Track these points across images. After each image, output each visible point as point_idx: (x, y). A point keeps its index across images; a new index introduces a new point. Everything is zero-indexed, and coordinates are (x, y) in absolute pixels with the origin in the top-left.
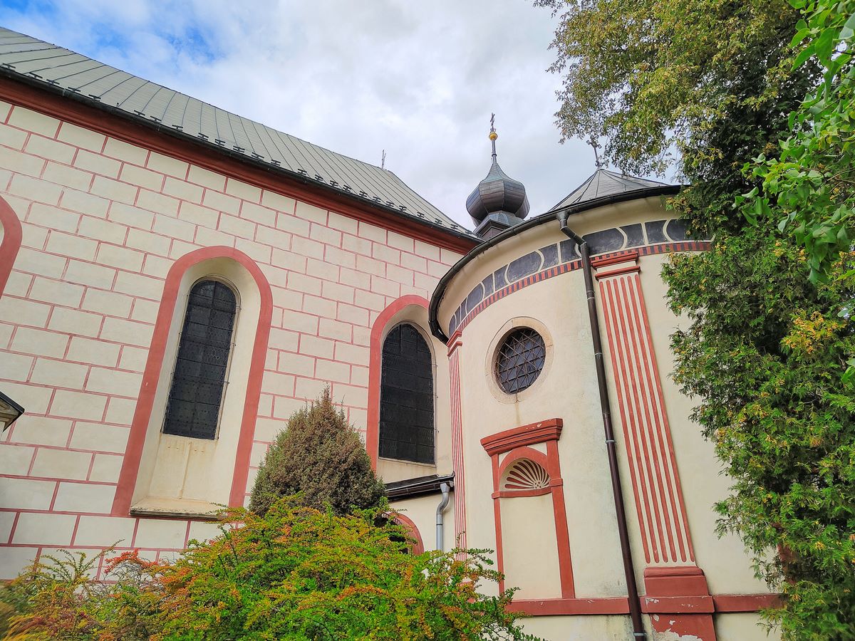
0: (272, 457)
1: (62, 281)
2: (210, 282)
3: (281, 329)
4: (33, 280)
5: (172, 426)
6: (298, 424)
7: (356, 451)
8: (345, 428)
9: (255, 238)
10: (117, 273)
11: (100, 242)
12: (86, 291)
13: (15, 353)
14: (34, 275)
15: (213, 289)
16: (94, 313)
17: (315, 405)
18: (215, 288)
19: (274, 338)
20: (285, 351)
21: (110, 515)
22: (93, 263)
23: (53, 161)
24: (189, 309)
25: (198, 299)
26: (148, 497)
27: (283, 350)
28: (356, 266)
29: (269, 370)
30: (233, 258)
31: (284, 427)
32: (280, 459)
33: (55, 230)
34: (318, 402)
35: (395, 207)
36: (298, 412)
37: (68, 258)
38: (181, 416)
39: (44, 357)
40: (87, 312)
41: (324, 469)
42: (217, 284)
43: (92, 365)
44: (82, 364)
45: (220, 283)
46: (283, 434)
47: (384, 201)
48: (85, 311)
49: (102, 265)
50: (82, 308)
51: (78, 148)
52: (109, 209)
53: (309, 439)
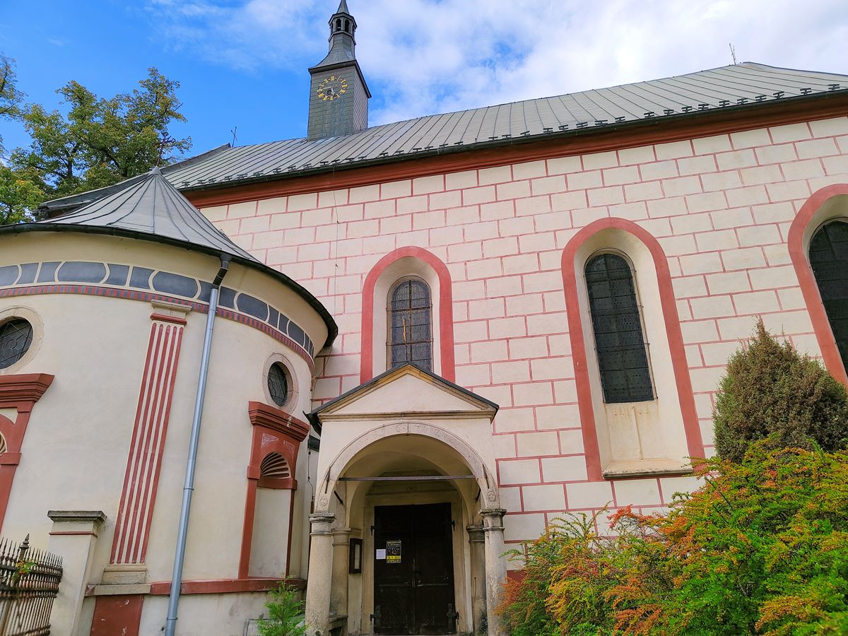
0: (723, 405)
1: (486, 299)
2: (599, 257)
3: (683, 277)
4: (468, 305)
5: (612, 396)
6: (739, 367)
7: (821, 380)
8: (797, 359)
9: (625, 199)
10: (522, 278)
11: (501, 257)
12: (505, 300)
13: (476, 364)
14: (468, 301)
15: (603, 262)
16: (516, 316)
17: (752, 343)
18: (605, 260)
19: (679, 288)
20: (696, 298)
21: (589, 481)
22: (502, 276)
23: (450, 209)
24: (589, 288)
25: (594, 276)
26: (613, 461)
27: (692, 298)
28: (743, 183)
29: (685, 321)
30: (611, 227)
31: (724, 373)
32: (734, 405)
33: (468, 261)
34: (754, 339)
35: (768, 98)
36: (735, 355)
37: (485, 279)
38: (616, 385)
39: (496, 362)
40: (512, 317)
41: (789, 407)
42: (605, 255)
43: (530, 359)
44: (523, 360)
45: (607, 254)
46: (725, 380)
47: (752, 99)
48: (509, 317)
49: (509, 276)
50: (508, 315)
51: (462, 190)
52: (498, 228)
53: (758, 379)
